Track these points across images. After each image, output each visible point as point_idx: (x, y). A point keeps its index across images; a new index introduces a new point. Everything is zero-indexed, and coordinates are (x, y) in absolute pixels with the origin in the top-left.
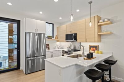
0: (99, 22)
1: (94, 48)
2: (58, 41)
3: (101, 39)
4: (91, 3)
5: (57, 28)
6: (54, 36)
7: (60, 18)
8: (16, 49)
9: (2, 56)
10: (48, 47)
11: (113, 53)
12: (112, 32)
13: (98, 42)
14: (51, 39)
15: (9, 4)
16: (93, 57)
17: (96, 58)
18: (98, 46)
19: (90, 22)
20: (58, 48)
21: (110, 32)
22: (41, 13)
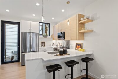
0: (80, 21)
1: (79, 46)
2: (53, 39)
3: (84, 37)
4: (68, 3)
5: (53, 27)
6: (50, 35)
7: (53, 18)
8: (17, 46)
9: (14, 51)
10: (44, 44)
11: (93, 51)
12: (93, 30)
13: (79, 40)
14: (46, 37)
15: (8, 11)
16: (66, 54)
17: (69, 54)
18: (82, 44)
19: (68, 20)
20: (53, 46)
21: (88, 30)
22: (34, 15)
